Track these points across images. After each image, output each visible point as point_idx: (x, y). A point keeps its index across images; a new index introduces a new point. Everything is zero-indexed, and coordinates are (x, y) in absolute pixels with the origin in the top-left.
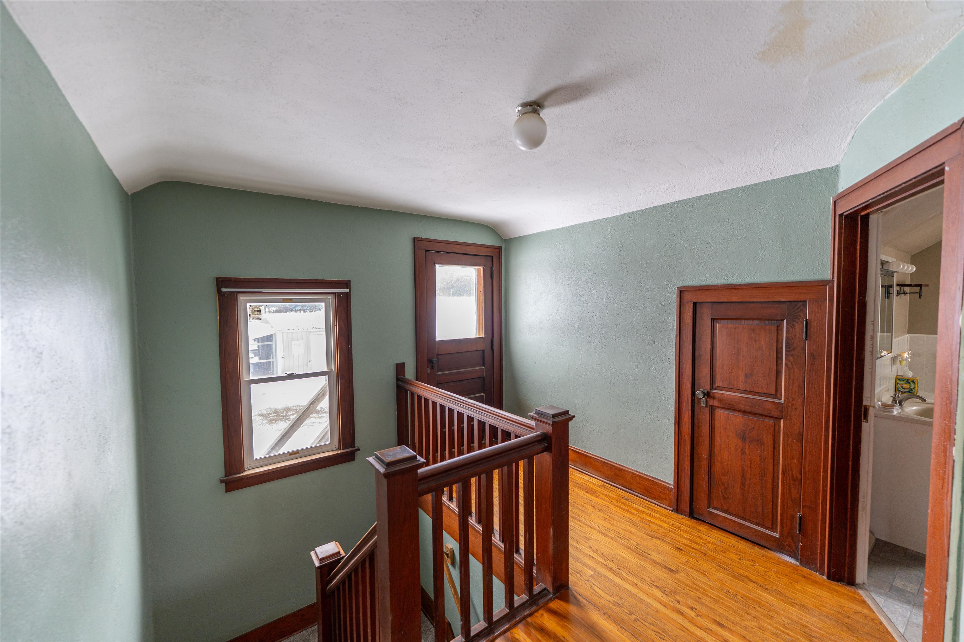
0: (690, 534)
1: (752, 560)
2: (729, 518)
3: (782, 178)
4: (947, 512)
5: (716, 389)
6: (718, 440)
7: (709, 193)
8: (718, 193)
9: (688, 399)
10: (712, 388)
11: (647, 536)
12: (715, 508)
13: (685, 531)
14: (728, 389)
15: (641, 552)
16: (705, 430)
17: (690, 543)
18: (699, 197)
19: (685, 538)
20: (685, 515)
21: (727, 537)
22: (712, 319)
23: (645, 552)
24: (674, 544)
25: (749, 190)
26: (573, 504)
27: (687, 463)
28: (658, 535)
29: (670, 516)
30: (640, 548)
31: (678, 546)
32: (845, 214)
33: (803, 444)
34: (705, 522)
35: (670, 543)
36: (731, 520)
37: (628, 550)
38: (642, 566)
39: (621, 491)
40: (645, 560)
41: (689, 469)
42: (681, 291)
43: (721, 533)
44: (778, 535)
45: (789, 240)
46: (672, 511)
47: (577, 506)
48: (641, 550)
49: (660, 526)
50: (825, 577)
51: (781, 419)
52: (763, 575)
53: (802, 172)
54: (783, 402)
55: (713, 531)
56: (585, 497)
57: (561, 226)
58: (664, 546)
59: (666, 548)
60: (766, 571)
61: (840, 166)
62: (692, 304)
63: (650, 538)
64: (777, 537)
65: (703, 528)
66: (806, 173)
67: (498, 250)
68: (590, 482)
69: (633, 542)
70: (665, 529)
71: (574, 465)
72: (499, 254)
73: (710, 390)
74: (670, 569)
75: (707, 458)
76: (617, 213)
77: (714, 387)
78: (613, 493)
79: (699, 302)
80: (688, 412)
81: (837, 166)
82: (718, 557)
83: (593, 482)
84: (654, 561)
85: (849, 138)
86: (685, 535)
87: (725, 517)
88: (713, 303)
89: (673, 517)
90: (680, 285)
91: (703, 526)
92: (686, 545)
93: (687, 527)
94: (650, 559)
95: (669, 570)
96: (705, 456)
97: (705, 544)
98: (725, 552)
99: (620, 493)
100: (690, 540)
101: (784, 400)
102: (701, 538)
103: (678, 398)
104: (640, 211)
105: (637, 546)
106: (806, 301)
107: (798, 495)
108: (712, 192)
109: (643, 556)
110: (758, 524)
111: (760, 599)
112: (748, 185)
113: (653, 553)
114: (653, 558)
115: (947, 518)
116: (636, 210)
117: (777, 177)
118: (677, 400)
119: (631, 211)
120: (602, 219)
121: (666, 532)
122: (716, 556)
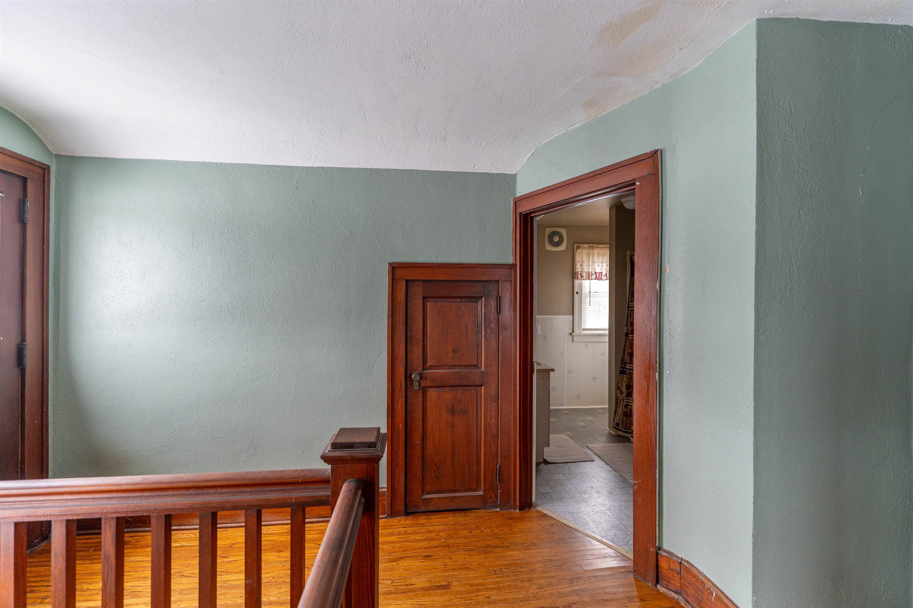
0: (420, 534)
1: (477, 527)
2: (442, 496)
3: (479, 173)
4: (654, 419)
5: (427, 369)
6: (431, 421)
7: (419, 169)
8: (428, 171)
9: (401, 385)
10: (423, 369)
11: (391, 563)
12: (429, 493)
13: (415, 533)
14: (438, 367)
15: (403, 587)
16: (418, 415)
17: (429, 543)
18: (409, 170)
19: (420, 541)
20: (400, 516)
21: (444, 517)
22: (423, 297)
23: (407, 585)
24: (419, 554)
25: (454, 176)
26: (274, 580)
27: (401, 456)
28: (399, 555)
29: (387, 524)
30: (398, 584)
31: (424, 554)
32: (523, 213)
33: (498, 403)
34: (419, 512)
35: (416, 556)
36: (443, 498)
37: (390, 596)
38: (420, 605)
39: (318, 524)
40: (415, 595)
41: (403, 462)
42: (393, 267)
43: (438, 516)
44: (482, 493)
45: (486, 228)
46: (386, 518)
47: (281, 580)
48: (401, 585)
49: (392, 542)
50: (517, 511)
51: (482, 385)
52: (494, 536)
53: (494, 172)
54: (483, 370)
55: (431, 517)
56: (282, 560)
57: (207, 160)
58: (414, 564)
59: (417, 564)
60: (492, 530)
61: (517, 176)
62: (405, 282)
63: (395, 563)
64: (481, 495)
65: (422, 520)
66: (496, 174)
67: (40, 171)
68: (271, 534)
69: (385, 581)
70: (397, 542)
71: (233, 522)
72: (42, 178)
73: (423, 371)
74: (442, 585)
75: (420, 443)
76: (308, 164)
77: (426, 367)
78: (312, 532)
79: (411, 280)
80: (401, 400)
81: (515, 174)
82: (458, 542)
83: (276, 532)
84: (424, 589)
85: (530, 154)
86: (418, 537)
87: (438, 498)
88: (424, 281)
89: (391, 524)
90: (391, 261)
91: (421, 517)
92: (428, 548)
93: (411, 527)
94: (419, 589)
95: (443, 589)
96: (418, 442)
97: (438, 535)
98: (457, 533)
99: (319, 528)
100: (426, 540)
101: (485, 368)
102: (431, 532)
103: (390, 386)
104: (340, 168)
105: (394, 584)
106: (499, 281)
107: (496, 449)
108: (422, 169)
109: (410, 592)
110: (466, 491)
111: (514, 560)
112: (453, 172)
113: (413, 580)
114: (418, 586)
115: (654, 424)
116: (335, 166)
117: (476, 171)
118: (390, 388)
119: (329, 165)
120: (284, 167)
121: (401, 546)
122: (456, 542)
